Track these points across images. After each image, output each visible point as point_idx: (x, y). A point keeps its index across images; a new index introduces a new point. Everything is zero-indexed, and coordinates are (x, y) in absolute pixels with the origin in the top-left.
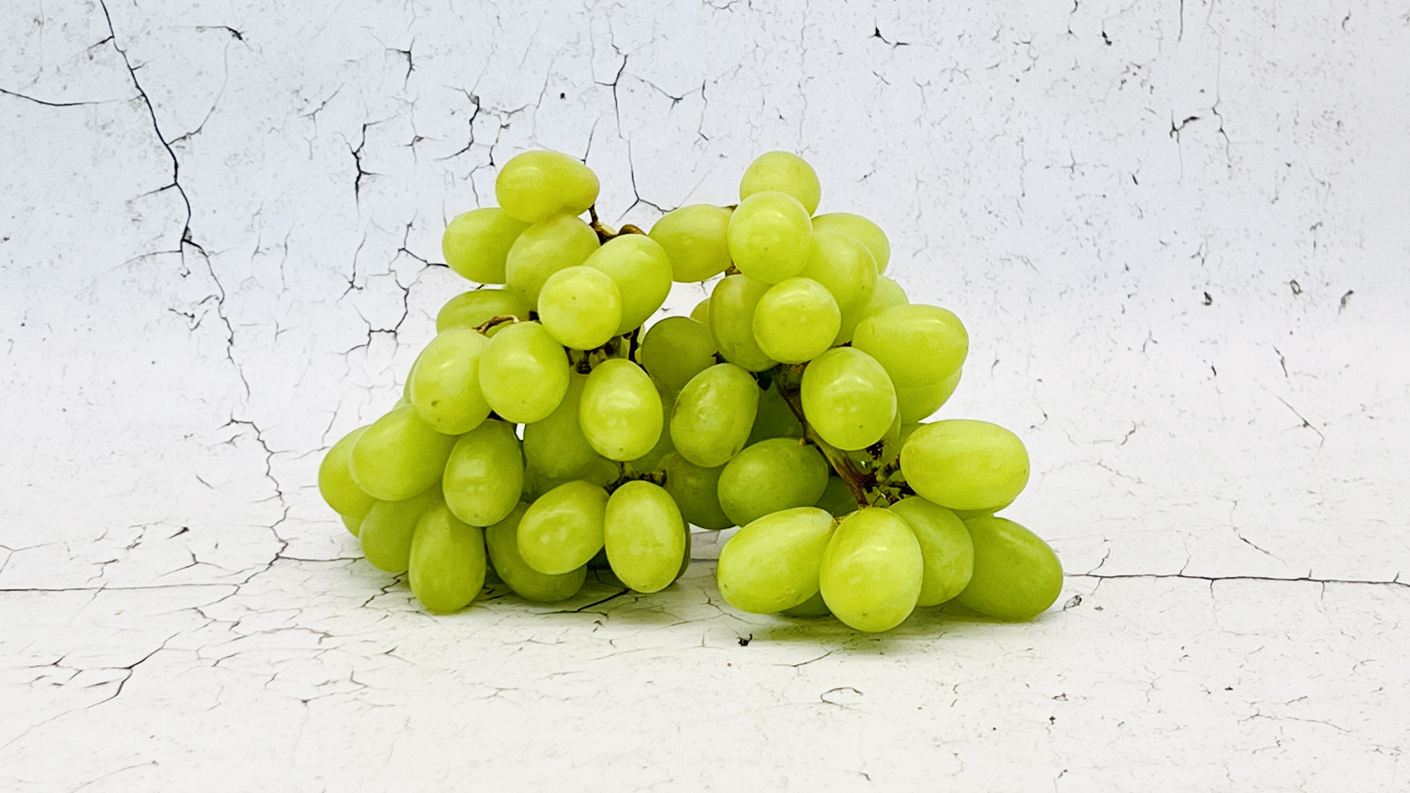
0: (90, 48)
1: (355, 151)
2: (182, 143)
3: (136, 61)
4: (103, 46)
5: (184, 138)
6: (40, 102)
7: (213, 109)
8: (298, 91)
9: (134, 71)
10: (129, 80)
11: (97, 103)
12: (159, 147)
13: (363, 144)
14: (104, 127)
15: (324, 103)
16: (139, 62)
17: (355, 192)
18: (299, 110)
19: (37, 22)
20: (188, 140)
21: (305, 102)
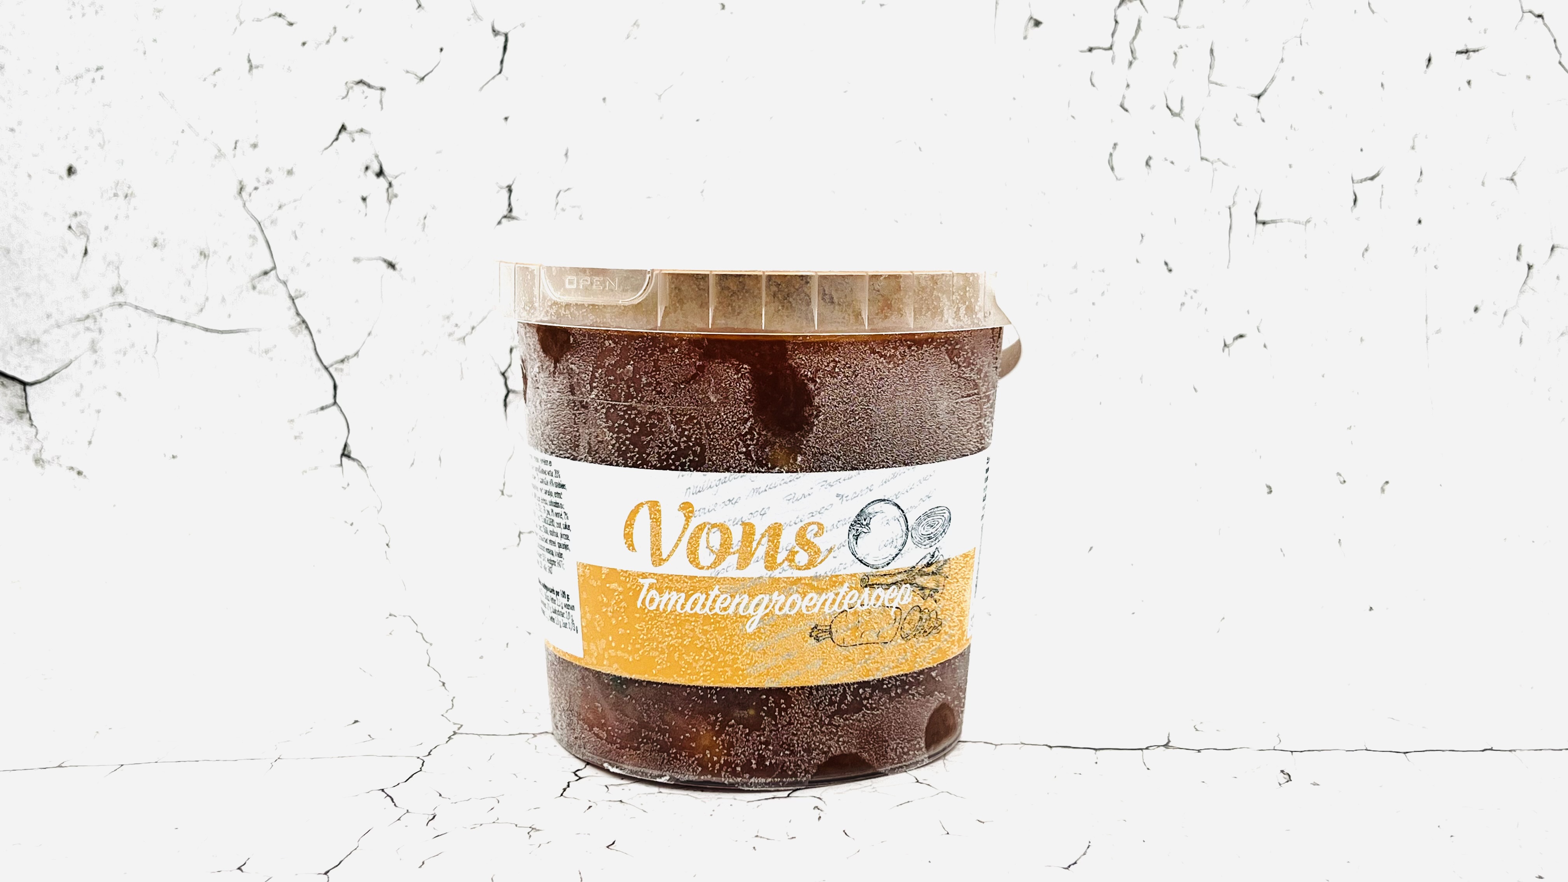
0: (253, 279)
1: (503, 371)
2: (340, 366)
3: (297, 290)
4: (266, 277)
5: (342, 361)
6: (207, 330)
7: (369, 334)
8: (448, 317)
9: (296, 301)
10: (289, 309)
11: (260, 330)
12: (319, 370)
13: (510, 365)
14: (267, 352)
15: (473, 328)
16: (300, 291)
17: (503, 408)
18: (450, 335)
19: (203, 257)
20: (346, 363)
21: (456, 328)
